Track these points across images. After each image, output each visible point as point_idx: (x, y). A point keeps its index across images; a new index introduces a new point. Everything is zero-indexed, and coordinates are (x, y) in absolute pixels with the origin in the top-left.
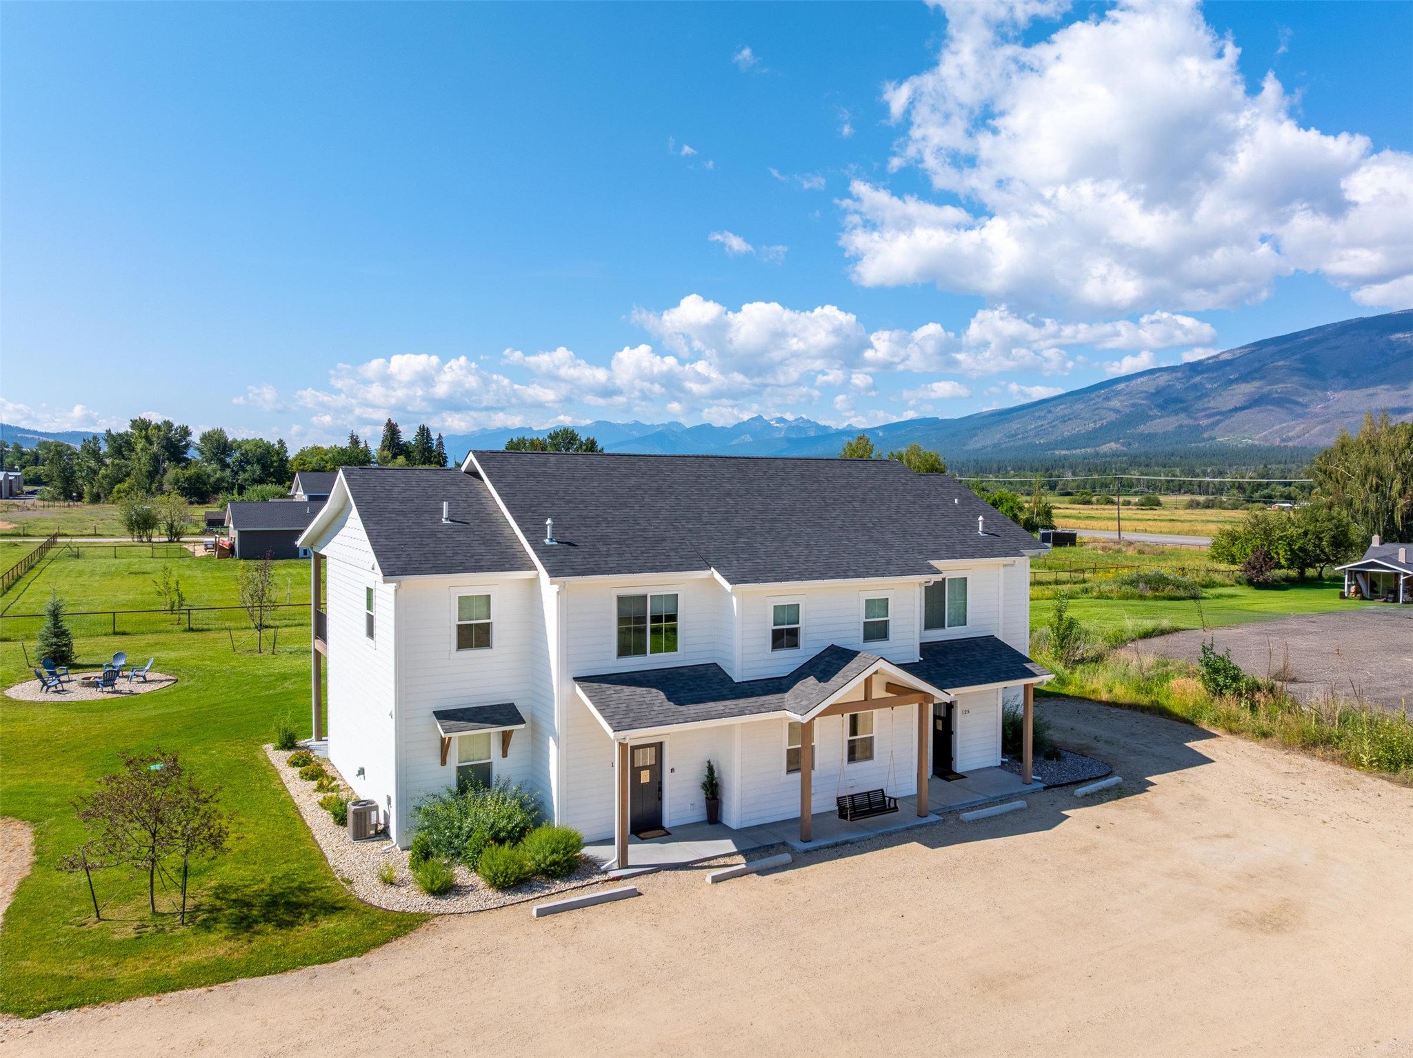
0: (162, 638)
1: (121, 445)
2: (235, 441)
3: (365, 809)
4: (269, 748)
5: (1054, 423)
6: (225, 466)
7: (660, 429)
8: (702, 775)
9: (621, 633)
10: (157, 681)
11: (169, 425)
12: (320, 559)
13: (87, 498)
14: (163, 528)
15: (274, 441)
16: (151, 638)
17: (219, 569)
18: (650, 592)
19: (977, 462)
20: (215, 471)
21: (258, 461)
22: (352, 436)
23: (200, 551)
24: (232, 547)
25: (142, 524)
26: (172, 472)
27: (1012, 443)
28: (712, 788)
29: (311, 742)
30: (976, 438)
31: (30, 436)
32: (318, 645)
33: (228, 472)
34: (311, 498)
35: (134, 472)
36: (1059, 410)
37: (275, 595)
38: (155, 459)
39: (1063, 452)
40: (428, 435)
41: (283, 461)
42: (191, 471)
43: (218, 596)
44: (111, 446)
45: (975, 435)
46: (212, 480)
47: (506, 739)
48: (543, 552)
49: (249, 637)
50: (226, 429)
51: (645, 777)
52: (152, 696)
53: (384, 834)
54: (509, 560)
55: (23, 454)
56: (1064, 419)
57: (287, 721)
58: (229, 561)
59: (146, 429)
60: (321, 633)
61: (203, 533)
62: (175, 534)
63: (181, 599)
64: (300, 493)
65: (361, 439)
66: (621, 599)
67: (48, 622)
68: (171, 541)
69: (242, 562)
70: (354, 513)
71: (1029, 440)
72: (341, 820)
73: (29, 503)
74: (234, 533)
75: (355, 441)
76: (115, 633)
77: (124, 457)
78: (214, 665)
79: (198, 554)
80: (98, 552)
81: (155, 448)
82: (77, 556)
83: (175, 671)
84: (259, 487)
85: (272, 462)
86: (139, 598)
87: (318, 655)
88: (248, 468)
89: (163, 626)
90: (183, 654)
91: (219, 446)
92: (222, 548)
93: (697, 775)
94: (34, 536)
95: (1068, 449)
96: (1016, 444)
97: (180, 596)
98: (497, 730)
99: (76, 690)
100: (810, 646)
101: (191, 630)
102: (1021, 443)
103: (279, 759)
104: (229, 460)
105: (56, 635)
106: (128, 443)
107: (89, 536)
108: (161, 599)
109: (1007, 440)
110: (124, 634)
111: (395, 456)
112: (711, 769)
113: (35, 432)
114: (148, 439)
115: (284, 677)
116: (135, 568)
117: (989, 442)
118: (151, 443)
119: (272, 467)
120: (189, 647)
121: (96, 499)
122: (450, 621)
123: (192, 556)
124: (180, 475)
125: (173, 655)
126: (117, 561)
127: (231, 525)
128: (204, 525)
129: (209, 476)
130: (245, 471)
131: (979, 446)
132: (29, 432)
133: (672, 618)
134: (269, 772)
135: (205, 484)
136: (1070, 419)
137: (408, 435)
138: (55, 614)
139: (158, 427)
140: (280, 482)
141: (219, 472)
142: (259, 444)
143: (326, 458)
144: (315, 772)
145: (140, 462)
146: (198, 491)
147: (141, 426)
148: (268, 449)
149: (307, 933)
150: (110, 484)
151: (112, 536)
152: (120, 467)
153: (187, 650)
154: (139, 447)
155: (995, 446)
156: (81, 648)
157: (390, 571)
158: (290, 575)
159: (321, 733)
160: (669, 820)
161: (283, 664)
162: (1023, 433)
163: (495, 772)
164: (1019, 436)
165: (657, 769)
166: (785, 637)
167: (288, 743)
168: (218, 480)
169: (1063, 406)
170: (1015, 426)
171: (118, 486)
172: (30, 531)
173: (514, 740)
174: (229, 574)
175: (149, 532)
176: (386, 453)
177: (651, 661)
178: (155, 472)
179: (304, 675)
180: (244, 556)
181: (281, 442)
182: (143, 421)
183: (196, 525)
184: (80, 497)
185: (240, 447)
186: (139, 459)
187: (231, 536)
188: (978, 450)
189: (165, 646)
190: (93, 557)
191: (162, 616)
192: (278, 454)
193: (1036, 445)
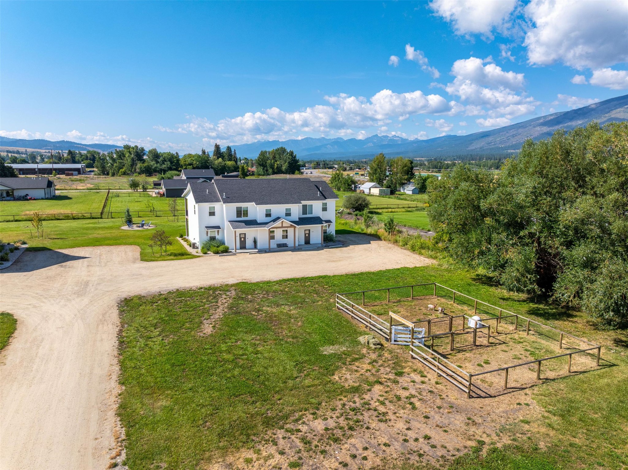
0: (150, 218)
1: (121, 155)
2: (160, 153)
3: (194, 244)
4: (178, 238)
5: (509, 138)
6: (157, 162)
7: (333, 141)
8: (253, 240)
9: (237, 213)
10: (152, 227)
11: (137, 147)
12: (186, 199)
13: (110, 174)
14: (141, 187)
15: (174, 153)
16: (148, 218)
17: (160, 200)
18: (243, 206)
19: (471, 155)
20: (154, 164)
21: (169, 160)
22: (203, 150)
23: (154, 195)
24: (164, 194)
25: (134, 185)
26: (139, 165)
27: (489, 147)
28: (255, 242)
29: (186, 237)
30: (473, 145)
31: (79, 146)
32: (186, 217)
33: (159, 165)
34: (187, 178)
35: (126, 165)
36: (512, 132)
37: (177, 208)
38: (133, 160)
39: (512, 151)
40: (231, 150)
41: (178, 160)
42: (146, 164)
43: (162, 208)
44: (117, 155)
45: (472, 143)
46: (153, 167)
47: (218, 231)
48: (223, 199)
49: (172, 218)
50: (157, 148)
51: (243, 239)
52: (152, 229)
53: (198, 248)
54: (218, 201)
55: (82, 156)
56: (513, 136)
57: (181, 232)
58: (163, 198)
59: (129, 149)
60: (187, 215)
61: (153, 188)
62: (145, 189)
63: (154, 209)
64: (184, 176)
65: (206, 151)
66: (237, 208)
67: (127, 213)
68: (144, 191)
69: (168, 199)
70: (191, 192)
71: (497, 145)
72: (191, 246)
73: (92, 176)
74: (164, 190)
75: (204, 152)
76: (139, 217)
77: (122, 159)
78: (164, 224)
79: (153, 196)
80: (123, 195)
81: (132, 156)
82: (118, 196)
83: (156, 225)
84: (170, 172)
85: (174, 161)
86: (141, 209)
87: (187, 219)
88: (166, 163)
89: (149, 216)
90: (156, 221)
91: (156, 155)
92: (161, 194)
93: (252, 240)
94: (101, 189)
95: (514, 150)
96: (491, 147)
97: (153, 208)
98: (216, 230)
99: (135, 227)
100: (273, 217)
101: (157, 216)
102: (493, 146)
103: (180, 239)
104: (159, 160)
105: (129, 216)
106: (123, 154)
107: (118, 189)
108: (147, 209)
109: (487, 145)
110: (141, 217)
111: (218, 158)
112: (255, 239)
113: (81, 144)
114: (130, 152)
115: (180, 226)
116: (136, 200)
117: (478, 146)
118: (131, 154)
119: (174, 162)
120: (157, 220)
121: (113, 175)
122: (207, 211)
123: (151, 196)
124: (142, 166)
125: (154, 222)
126: (130, 198)
127: (163, 187)
128: (152, 185)
129: (152, 166)
130: (164, 164)
131: (474, 148)
132: (78, 144)
133: (247, 211)
134: (178, 241)
135: (151, 169)
136: (516, 136)
137: (223, 149)
138: (128, 211)
139: (133, 148)
140: (176, 169)
141: (155, 165)
142: (169, 154)
143: (193, 159)
144: (186, 240)
145: (128, 161)
146: (149, 172)
147: (127, 147)
148: (172, 155)
149: (185, 257)
150: (118, 169)
151: (125, 189)
152: (121, 163)
153: (157, 221)
154: (127, 155)
155: (481, 148)
156: (134, 220)
157: (197, 202)
158: (182, 202)
159: (188, 235)
160: (247, 247)
161: (180, 224)
162: (494, 142)
163: (216, 238)
164: (493, 144)
165: (245, 238)
166: (268, 215)
167: (181, 236)
168: (155, 167)
169: (513, 130)
170: (490, 139)
171: (121, 170)
172: (100, 188)
173: (220, 232)
174: (163, 202)
175: (137, 188)
176: (215, 157)
177: (243, 218)
178: (133, 164)
179: (184, 226)
180: (167, 197)
181: (177, 153)
182: (127, 146)
183: (150, 185)
184: (108, 174)
185: (162, 155)
186: (127, 160)
187: (163, 190)
188: (472, 150)
189: (152, 220)
190: (123, 197)
191: (148, 213)
192: (176, 158)
193: (500, 148)
